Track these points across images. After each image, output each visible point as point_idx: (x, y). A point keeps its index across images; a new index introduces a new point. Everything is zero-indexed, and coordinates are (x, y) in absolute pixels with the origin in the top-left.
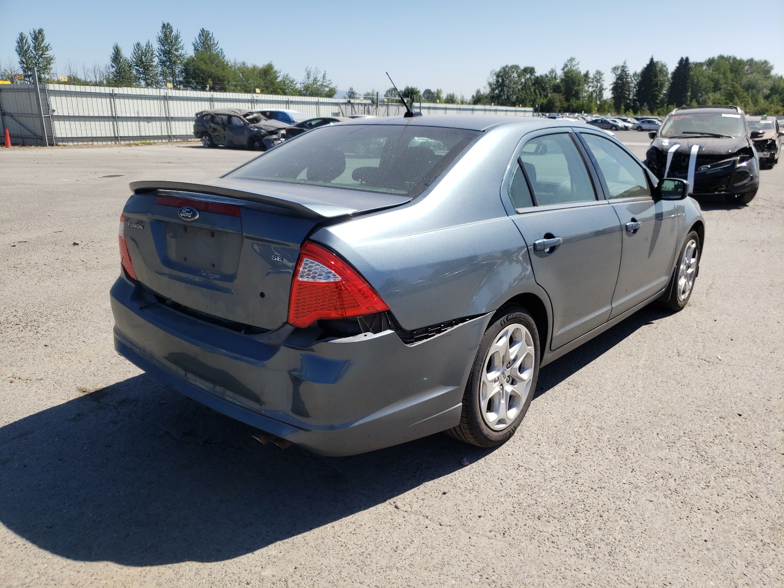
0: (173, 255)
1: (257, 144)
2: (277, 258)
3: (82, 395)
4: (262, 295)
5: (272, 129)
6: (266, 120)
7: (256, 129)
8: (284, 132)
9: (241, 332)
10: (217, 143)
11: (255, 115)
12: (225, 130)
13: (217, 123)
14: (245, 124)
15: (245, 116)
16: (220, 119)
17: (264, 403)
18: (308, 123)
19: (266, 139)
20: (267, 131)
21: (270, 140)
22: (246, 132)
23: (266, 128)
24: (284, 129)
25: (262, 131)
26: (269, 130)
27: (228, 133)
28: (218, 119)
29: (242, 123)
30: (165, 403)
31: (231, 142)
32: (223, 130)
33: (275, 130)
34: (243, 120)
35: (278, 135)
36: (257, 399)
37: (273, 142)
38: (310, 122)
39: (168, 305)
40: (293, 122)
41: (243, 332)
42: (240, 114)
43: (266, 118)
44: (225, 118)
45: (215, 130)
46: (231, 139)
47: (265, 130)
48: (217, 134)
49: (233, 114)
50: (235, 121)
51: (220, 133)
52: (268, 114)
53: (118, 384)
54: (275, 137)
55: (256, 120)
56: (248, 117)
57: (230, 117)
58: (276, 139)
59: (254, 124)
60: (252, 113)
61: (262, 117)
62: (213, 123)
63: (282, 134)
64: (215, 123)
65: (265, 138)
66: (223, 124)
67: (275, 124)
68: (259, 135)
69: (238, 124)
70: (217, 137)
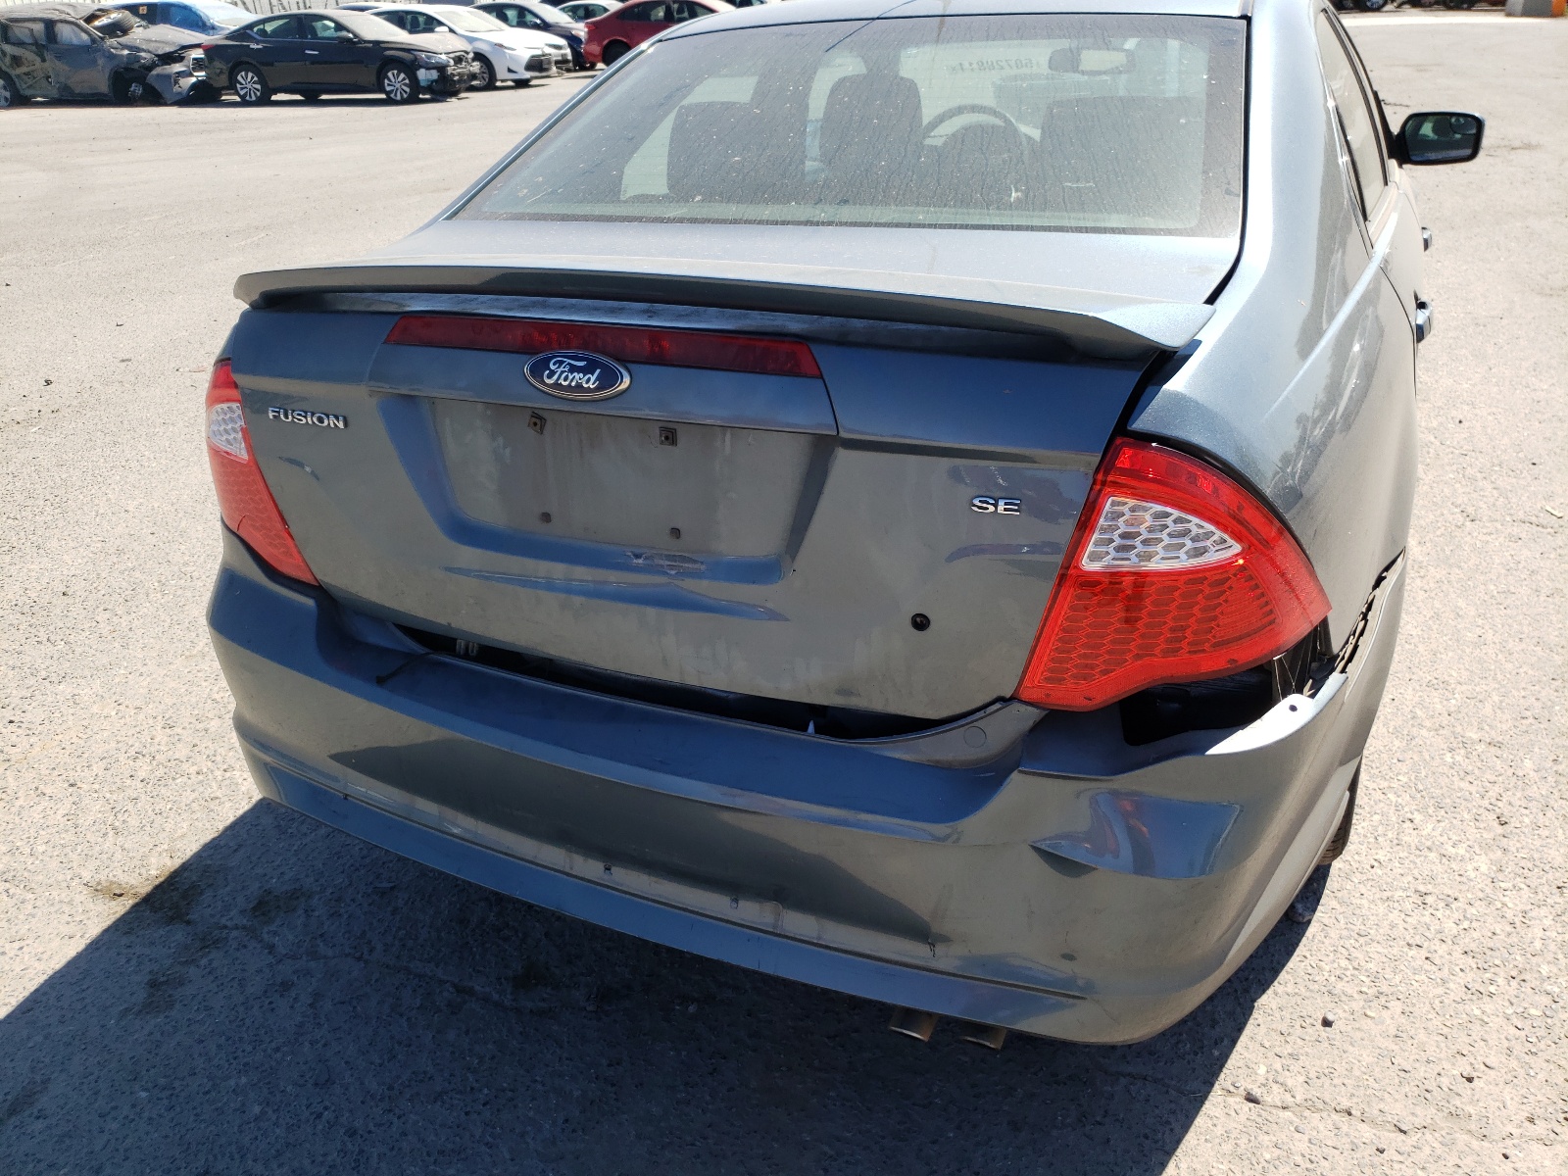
0: (486, 507)
1: (136, 89)
2: (996, 505)
3: (120, 908)
4: (921, 623)
5: (168, 49)
6: (145, 28)
7: (126, 52)
8: (198, 54)
9: (805, 729)
10: (28, 92)
11: (115, 16)
12: (44, 60)
13: (20, 44)
14: (93, 41)
15: (90, 19)
16: (27, 31)
17: (945, 939)
18: (255, 29)
19: (158, 75)
20: (157, 55)
21: (168, 77)
22: (101, 62)
23: (152, 47)
24: (198, 46)
25: (143, 54)
26: (160, 52)
27: (52, 65)
28: (19, 32)
29: (85, 37)
30: (392, 888)
31: (66, 88)
32: (38, 59)
33: (176, 52)
34: (86, 31)
35: (185, 62)
36: (920, 932)
37: (176, 82)
38: (261, 27)
39: (466, 656)
40: (213, 28)
41: (811, 728)
42: (73, 15)
43: (144, 23)
44: (39, 27)
45: (16, 61)
46: (63, 80)
47: (149, 52)
48: (24, 69)
49: (55, 16)
50: (65, 33)
51: (32, 68)
52: (143, 10)
53: (207, 847)
54: (178, 67)
55: (117, 29)
56: (97, 23)
57: (50, 24)
58: (180, 74)
59: (119, 40)
60: (104, 11)
61: (134, 20)
62: (7, 43)
63: (194, 59)
64: (14, 44)
65: (154, 72)
66: (36, 43)
67: (167, 36)
68: (136, 66)
69: (75, 41)
70: (25, 77)
